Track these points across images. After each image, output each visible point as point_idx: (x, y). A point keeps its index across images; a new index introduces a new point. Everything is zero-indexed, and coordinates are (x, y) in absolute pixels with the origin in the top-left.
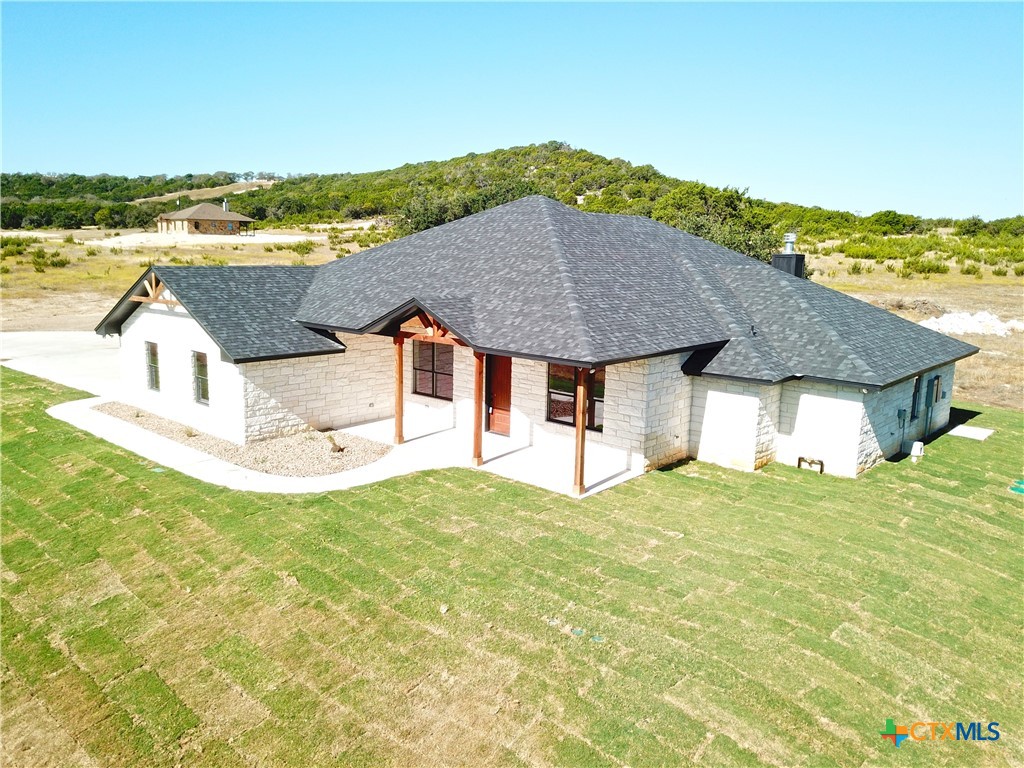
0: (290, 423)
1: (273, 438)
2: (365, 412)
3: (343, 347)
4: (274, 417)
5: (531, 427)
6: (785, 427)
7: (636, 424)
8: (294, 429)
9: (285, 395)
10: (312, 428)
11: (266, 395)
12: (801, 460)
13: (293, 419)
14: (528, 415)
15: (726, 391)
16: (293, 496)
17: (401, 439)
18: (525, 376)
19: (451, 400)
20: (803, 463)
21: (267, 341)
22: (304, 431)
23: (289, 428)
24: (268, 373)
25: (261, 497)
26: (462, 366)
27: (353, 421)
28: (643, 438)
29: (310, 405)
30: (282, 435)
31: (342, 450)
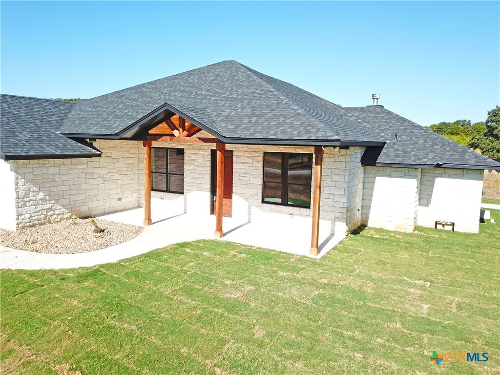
0: (57, 212)
1: (41, 224)
2: (116, 204)
3: (99, 153)
4: (42, 207)
5: (250, 208)
6: (424, 201)
7: (340, 200)
8: (60, 217)
9: (52, 189)
10: (74, 217)
11: (35, 189)
12: (436, 223)
13: (59, 209)
14: (247, 200)
15: (391, 176)
16: (65, 271)
17: (149, 221)
18: (245, 171)
19: (182, 193)
20: (438, 225)
21: (36, 144)
22: (67, 219)
23: (56, 216)
24: (37, 171)
25: (32, 274)
26: (192, 167)
27: (106, 211)
28: (345, 210)
29: (73, 198)
30: (50, 222)
31: (103, 231)
